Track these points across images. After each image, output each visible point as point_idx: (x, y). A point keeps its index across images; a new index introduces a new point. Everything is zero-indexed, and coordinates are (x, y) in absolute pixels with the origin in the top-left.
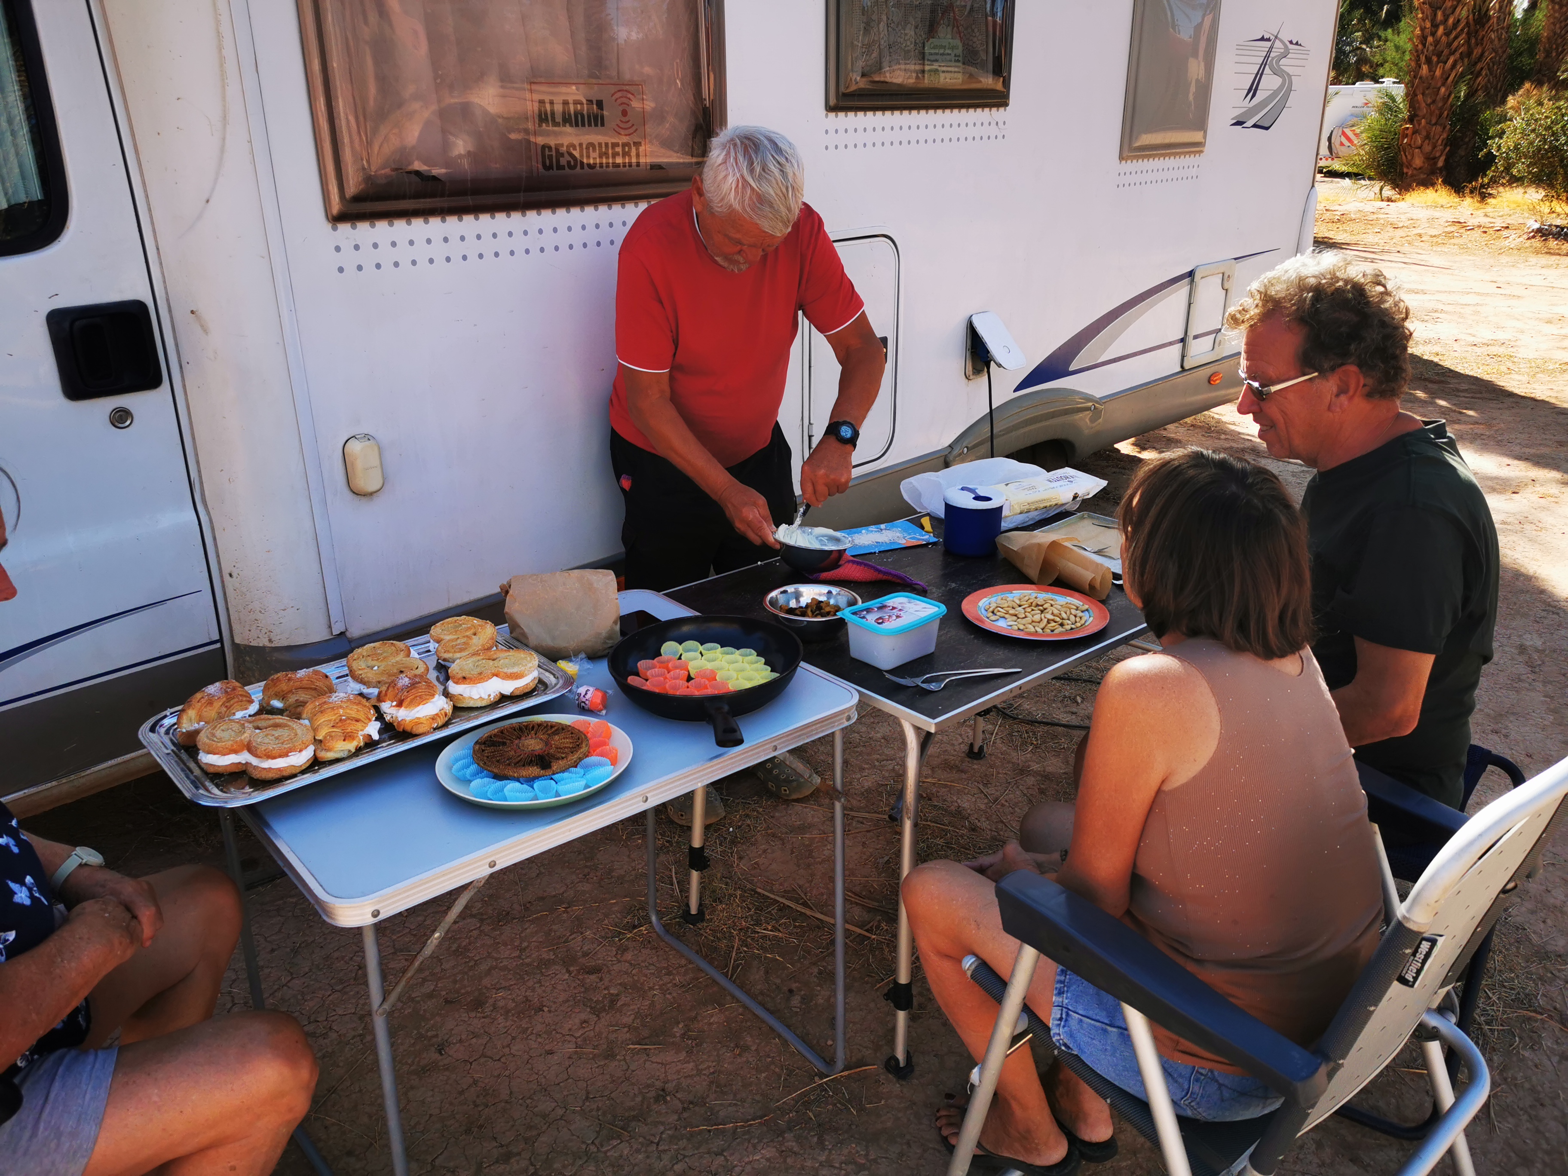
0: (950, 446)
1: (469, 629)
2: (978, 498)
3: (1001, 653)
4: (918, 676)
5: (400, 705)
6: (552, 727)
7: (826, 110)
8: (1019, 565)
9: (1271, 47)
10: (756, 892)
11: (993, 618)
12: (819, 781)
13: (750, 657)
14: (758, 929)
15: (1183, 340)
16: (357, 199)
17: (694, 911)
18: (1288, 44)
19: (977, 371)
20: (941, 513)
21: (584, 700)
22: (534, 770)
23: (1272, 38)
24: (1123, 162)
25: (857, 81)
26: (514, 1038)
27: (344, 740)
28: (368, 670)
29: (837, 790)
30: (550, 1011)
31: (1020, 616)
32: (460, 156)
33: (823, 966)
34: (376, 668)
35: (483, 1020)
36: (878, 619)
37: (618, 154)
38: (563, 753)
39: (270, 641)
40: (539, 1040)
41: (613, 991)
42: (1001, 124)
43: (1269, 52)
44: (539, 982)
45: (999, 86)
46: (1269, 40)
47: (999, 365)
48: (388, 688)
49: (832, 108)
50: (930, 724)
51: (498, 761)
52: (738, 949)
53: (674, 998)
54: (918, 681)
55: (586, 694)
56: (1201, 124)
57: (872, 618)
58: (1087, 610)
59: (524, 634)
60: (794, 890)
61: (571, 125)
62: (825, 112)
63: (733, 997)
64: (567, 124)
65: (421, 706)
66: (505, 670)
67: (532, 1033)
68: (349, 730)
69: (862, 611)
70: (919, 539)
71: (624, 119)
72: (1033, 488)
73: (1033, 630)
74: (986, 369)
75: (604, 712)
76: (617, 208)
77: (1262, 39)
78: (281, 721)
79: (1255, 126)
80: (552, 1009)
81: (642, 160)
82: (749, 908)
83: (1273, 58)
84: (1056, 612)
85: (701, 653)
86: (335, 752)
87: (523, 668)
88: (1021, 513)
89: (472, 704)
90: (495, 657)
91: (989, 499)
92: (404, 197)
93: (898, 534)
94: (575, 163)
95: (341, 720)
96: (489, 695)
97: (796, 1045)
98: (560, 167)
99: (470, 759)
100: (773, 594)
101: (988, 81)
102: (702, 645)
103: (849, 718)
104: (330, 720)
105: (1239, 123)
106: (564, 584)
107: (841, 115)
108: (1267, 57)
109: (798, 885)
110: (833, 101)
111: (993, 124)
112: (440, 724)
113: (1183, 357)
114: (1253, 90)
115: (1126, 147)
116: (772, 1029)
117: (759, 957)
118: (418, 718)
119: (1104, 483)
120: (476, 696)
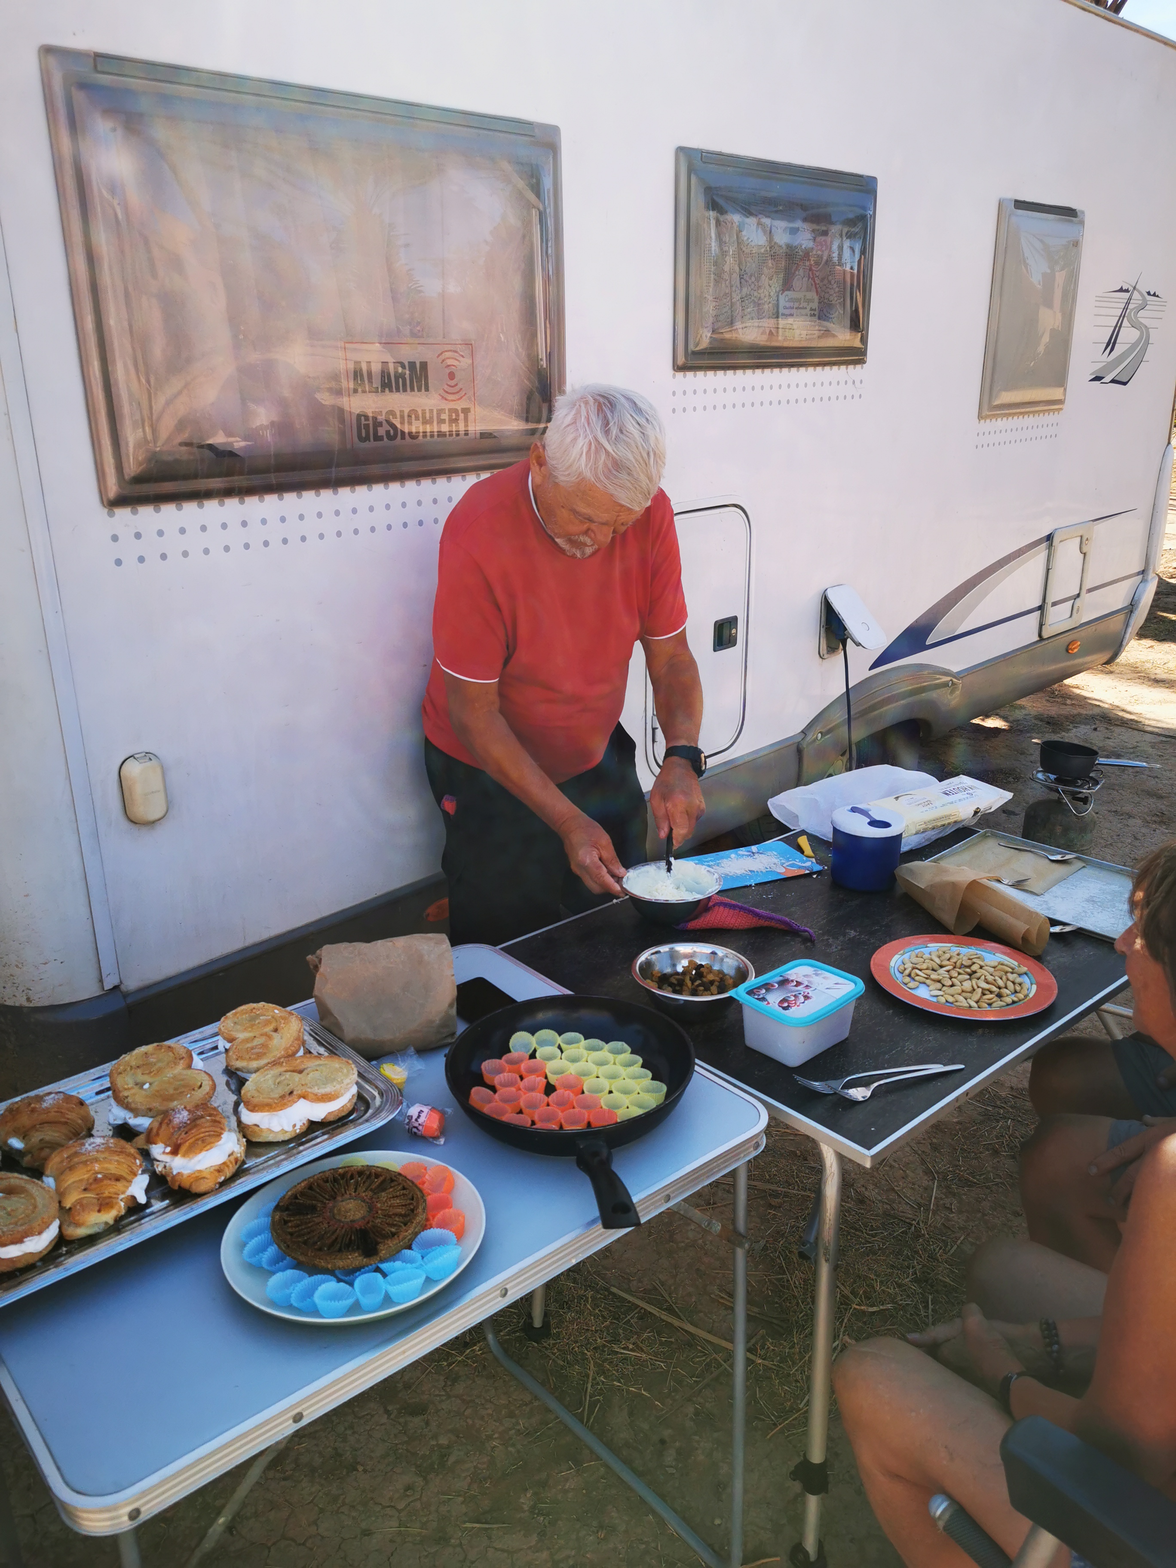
0: (802, 732)
1: (267, 1023)
2: (874, 823)
3: (932, 1038)
4: (835, 1078)
5: (175, 1152)
6: (377, 1176)
7: (674, 370)
8: (927, 905)
9: (1130, 299)
10: (611, 1293)
11: (912, 984)
12: (719, 1228)
13: (623, 1055)
14: (616, 1348)
15: (1041, 608)
16: (138, 480)
17: (537, 1323)
18: (1146, 295)
19: (832, 650)
20: (829, 836)
21: (416, 1124)
22: (354, 1258)
23: (1131, 289)
24: (983, 421)
25: (704, 338)
26: (322, 1511)
27: (99, 1211)
28: (136, 1090)
29: (740, 1234)
30: (365, 1471)
31: (945, 983)
32: (262, 427)
33: (700, 1404)
34: (146, 1086)
35: (283, 1483)
36: (782, 1002)
37: (443, 421)
38: (393, 1225)
39: (28, 1000)
40: (354, 1514)
41: (443, 1441)
42: (857, 383)
43: (1128, 303)
44: (351, 1427)
45: (857, 343)
46: (1127, 291)
47: (858, 644)
48: (161, 1124)
49: (679, 368)
50: (864, 1156)
51: (305, 1243)
52: (594, 1379)
53: (518, 1452)
54: (837, 1085)
55: (419, 1116)
56: (1060, 380)
57: (774, 998)
58: (1026, 974)
59: (337, 1025)
60: (655, 1289)
61: (391, 391)
62: (672, 372)
63: (592, 1452)
64: (387, 390)
65: (204, 1153)
66: (316, 1090)
67: (344, 1504)
68: (106, 1194)
69: (760, 988)
70: (800, 867)
71: (452, 383)
72: (929, 803)
73: (964, 1004)
74: (841, 647)
75: (442, 1141)
76: (441, 481)
77: (1121, 290)
78: (17, 1182)
79: (1113, 381)
80: (368, 1468)
81: (471, 428)
82: (603, 1316)
83: (1132, 310)
84: (990, 978)
85: (560, 1047)
86: (88, 1227)
87: (338, 1086)
88: (917, 833)
89: (271, 1138)
90: (303, 1067)
91: (886, 825)
92: (195, 476)
93: (776, 861)
94: (394, 433)
95: (96, 1180)
96: (295, 1126)
97: (674, 1525)
98: (377, 438)
99: (265, 1236)
100: (643, 958)
101: (844, 337)
102: (560, 1035)
103: (757, 1146)
104: (81, 1181)
105: (1098, 379)
106: (388, 956)
107: (690, 374)
108: (1125, 308)
109: (661, 1282)
110: (681, 360)
111: (850, 383)
112: (229, 1175)
113: (1041, 625)
114: (1111, 344)
115: (985, 407)
116: (642, 1501)
117: (619, 1389)
118: (200, 1171)
119: (1009, 795)
120: (276, 1128)
